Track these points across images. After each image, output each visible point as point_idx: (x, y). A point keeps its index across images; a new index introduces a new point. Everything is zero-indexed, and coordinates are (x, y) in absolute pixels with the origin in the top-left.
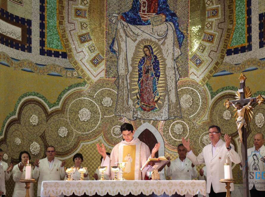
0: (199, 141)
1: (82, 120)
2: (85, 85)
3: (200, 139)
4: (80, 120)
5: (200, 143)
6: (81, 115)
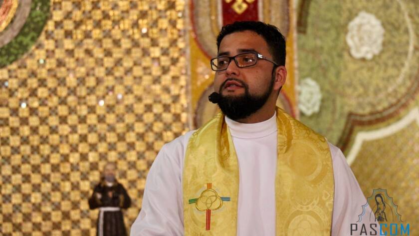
1: (357, 55)
4: (350, 55)
6: (356, 39)
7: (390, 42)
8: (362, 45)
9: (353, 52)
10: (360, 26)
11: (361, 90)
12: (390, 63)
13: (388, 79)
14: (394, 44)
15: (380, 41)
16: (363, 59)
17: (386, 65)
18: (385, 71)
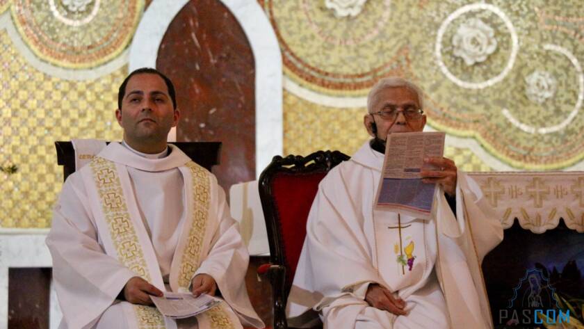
0: (434, 48)
3: (439, 39)
5: (438, 54)
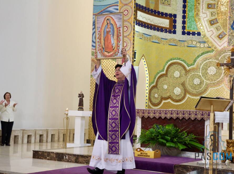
2: (213, 52)
7: (218, 72)
8: (211, 72)
9: (209, 74)
10: (210, 69)
11: (211, 80)
12: (218, 75)
13: (218, 79)
14: (219, 72)
15: (215, 71)
16: (211, 75)
17: (217, 76)
18: (217, 77)
